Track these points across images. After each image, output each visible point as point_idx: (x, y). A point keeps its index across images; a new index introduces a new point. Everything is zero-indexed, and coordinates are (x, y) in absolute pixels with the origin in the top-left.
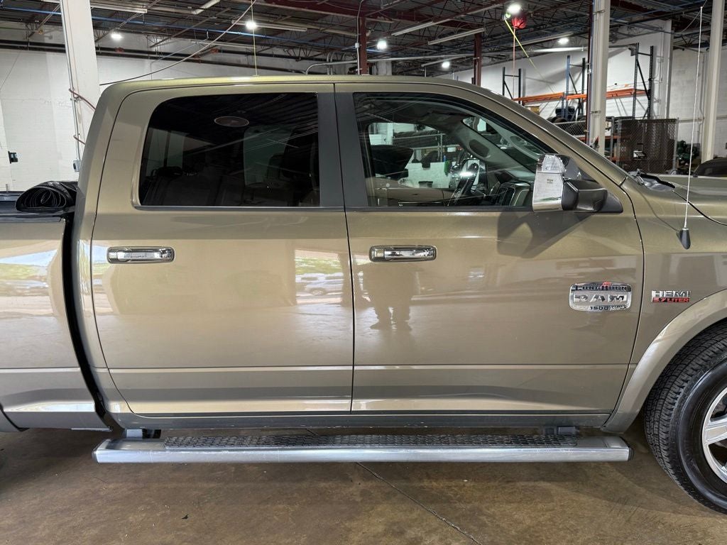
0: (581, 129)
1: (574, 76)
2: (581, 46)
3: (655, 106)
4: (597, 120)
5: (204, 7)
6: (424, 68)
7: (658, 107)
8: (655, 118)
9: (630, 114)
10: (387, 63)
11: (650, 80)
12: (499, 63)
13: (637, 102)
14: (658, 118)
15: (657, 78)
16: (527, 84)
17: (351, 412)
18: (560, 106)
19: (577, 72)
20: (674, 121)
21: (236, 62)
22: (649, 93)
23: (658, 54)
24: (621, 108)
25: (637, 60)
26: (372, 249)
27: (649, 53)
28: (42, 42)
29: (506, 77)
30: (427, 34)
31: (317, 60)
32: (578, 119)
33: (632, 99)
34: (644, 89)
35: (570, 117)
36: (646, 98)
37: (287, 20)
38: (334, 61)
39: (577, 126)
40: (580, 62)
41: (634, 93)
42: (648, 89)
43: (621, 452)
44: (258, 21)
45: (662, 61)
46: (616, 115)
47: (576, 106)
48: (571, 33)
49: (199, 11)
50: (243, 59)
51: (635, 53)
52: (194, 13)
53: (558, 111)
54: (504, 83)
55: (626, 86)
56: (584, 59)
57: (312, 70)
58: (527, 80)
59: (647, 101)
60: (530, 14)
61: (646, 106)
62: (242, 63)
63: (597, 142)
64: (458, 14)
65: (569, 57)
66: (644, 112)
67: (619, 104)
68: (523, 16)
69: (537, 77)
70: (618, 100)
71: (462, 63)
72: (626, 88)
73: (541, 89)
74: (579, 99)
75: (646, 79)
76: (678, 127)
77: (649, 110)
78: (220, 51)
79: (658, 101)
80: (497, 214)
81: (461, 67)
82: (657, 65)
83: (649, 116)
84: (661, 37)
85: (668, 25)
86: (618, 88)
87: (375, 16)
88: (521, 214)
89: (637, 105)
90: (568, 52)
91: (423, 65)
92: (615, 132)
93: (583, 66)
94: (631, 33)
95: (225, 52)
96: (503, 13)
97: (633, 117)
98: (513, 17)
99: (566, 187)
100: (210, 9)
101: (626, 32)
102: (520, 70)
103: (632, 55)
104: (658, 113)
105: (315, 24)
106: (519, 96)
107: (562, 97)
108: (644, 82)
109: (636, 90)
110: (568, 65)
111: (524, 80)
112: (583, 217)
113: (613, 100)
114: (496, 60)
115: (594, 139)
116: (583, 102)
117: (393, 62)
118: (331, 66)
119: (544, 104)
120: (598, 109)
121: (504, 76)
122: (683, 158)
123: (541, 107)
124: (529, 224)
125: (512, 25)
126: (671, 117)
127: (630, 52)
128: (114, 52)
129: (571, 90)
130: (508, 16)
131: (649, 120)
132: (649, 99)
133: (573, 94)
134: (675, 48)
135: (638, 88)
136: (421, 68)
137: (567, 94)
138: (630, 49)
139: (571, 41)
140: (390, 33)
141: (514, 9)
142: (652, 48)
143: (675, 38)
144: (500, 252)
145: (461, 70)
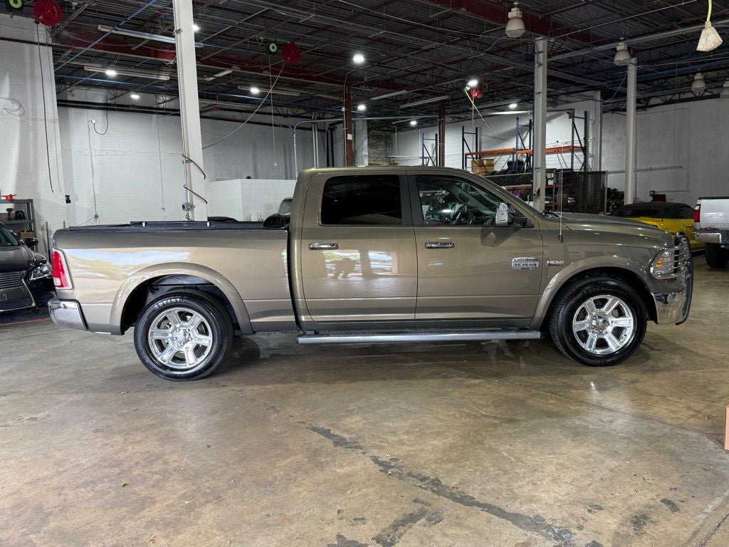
0: (529, 179)
1: (522, 134)
2: (527, 110)
3: (590, 160)
4: (539, 174)
5: (216, 76)
6: (395, 125)
7: (592, 162)
8: (589, 171)
9: (569, 167)
10: (363, 121)
11: (585, 138)
12: (458, 121)
13: (575, 157)
14: (593, 170)
15: (591, 137)
16: (483, 141)
17: (415, 320)
18: (511, 159)
19: (525, 131)
20: (604, 173)
21: (231, 118)
22: (584, 149)
23: (591, 118)
24: (562, 161)
25: (573, 123)
26: (426, 244)
27: (584, 117)
28: (65, 99)
29: (465, 135)
30: (399, 99)
31: (303, 117)
32: (527, 171)
33: (570, 154)
34: (579, 145)
35: (519, 169)
36: (582, 153)
37: (287, 86)
38: (318, 119)
39: (525, 176)
40: (527, 122)
41: (572, 149)
42: (583, 146)
43: (537, 335)
44: (259, 87)
45: (594, 123)
46: (558, 167)
47: (524, 160)
48: (519, 100)
49: (211, 79)
50: (237, 115)
51: (572, 116)
52: (207, 79)
53: (509, 164)
54: (464, 140)
55: (566, 143)
56: (530, 120)
57: (301, 126)
58: (483, 137)
59: (583, 156)
60: (485, 86)
61: (582, 160)
62: (237, 118)
63: (539, 191)
64: (427, 85)
65: (518, 119)
66: (581, 165)
67: (561, 158)
68: (480, 88)
69: (491, 134)
70: (559, 155)
71: (426, 122)
72: (566, 145)
73: (495, 145)
74: (527, 154)
75: (582, 138)
76: (607, 178)
77: (585, 164)
78: (221, 109)
79: (592, 156)
80: (480, 228)
81: (425, 124)
82: (590, 126)
83: (585, 168)
84: (592, 104)
85: (598, 95)
86: (560, 145)
87: (358, 86)
88: (490, 228)
89: (575, 160)
90: (517, 114)
91: (394, 123)
92: (557, 182)
93: (531, 126)
94: (569, 100)
95: (225, 110)
96: (464, 86)
97: (572, 169)
98: (472, 89)
99: (509, 216)
100: (221, 77)
101: (565, 99)
102: (477, 128)
103: (570, 118)
104: (592, 165)
105: (306, 90)
106: (477, 150)
107: (513, 152)
108: (580, 140)
109: (573, 147)
110: (518, 125)
111: (480, 136)
112: (517, 229)
113: (556, 155)
114: (457, 120)
115: (537, 189)
116: (530, 156)
117: (368, 121)
118: (316, 123)
119: (498, 157)
120: (539, 166)
121: (463, 133)
122: (616, 204)
123: (495, 160)
124: (494, 233)
125: (471, 96)
126: (602, 170)
127: (568, 115)
128: (127, 108)
129: (520, 146)
130: (468, 89)
131: (585, 173)
132: (585, 154)
133: (522, 150)
134: (604, 112)
135: (575, 145)
136: (392, 125)
137: (517, 149)
138: (568, 113)
139: (519, 105)
140: (369, 98)
141: (473, 83)
142: (586, 113)
143: (604, 104)
144: (483, 245)
145: (426, 127)
